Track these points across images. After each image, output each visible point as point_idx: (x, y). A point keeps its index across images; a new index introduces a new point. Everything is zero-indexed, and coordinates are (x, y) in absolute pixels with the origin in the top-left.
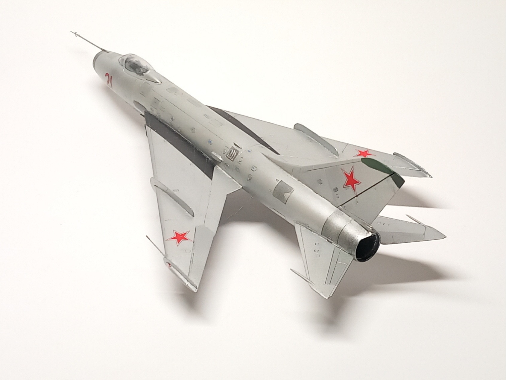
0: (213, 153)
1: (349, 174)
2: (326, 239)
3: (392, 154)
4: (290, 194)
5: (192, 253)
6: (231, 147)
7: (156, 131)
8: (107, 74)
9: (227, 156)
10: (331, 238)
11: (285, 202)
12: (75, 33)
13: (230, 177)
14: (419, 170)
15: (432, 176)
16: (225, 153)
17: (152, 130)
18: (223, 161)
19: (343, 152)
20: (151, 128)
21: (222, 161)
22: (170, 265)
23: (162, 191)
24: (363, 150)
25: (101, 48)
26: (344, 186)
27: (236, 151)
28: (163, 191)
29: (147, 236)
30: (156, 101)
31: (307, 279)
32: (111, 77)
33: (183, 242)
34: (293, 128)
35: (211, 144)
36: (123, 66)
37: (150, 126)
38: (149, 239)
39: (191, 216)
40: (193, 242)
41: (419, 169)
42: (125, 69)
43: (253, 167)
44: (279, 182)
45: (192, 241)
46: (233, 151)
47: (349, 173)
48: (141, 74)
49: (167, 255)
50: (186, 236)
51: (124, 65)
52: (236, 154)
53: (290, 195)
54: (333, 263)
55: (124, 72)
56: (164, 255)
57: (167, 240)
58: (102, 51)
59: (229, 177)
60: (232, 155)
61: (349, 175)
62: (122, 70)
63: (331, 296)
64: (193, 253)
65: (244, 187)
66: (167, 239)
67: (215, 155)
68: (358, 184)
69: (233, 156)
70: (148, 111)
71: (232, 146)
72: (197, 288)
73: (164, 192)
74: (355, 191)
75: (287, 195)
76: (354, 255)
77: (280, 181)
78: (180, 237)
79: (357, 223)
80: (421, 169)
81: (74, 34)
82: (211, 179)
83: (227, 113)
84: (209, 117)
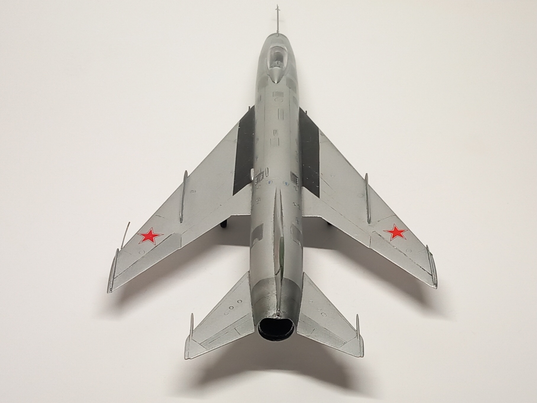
0: (252, 170)
6: (263, 171)
9: (256, 178)
11: (251, 247)
12: (278, 8)
14: (431, 274)
15: (438, 288)
16: (256, 174)
17: (238, 125)
18: (253, 181)
19: (379, 221)
24: (399, 228)
27: (262, 177)
29: (129, 223)
30: (259, 99)
33: (148, 241)
35: (256, 161)
39: (180, 222)
40: (155, 246)
44: (261, 224)
50: (156, 238)
54: (231, 328)
57: (137, 234)
69: (259, 181)
75: (256, 240)
78: (149, 236)
79: (275, 300)
82: (234, 194)
83: (320, 135)
84: (277, 133)
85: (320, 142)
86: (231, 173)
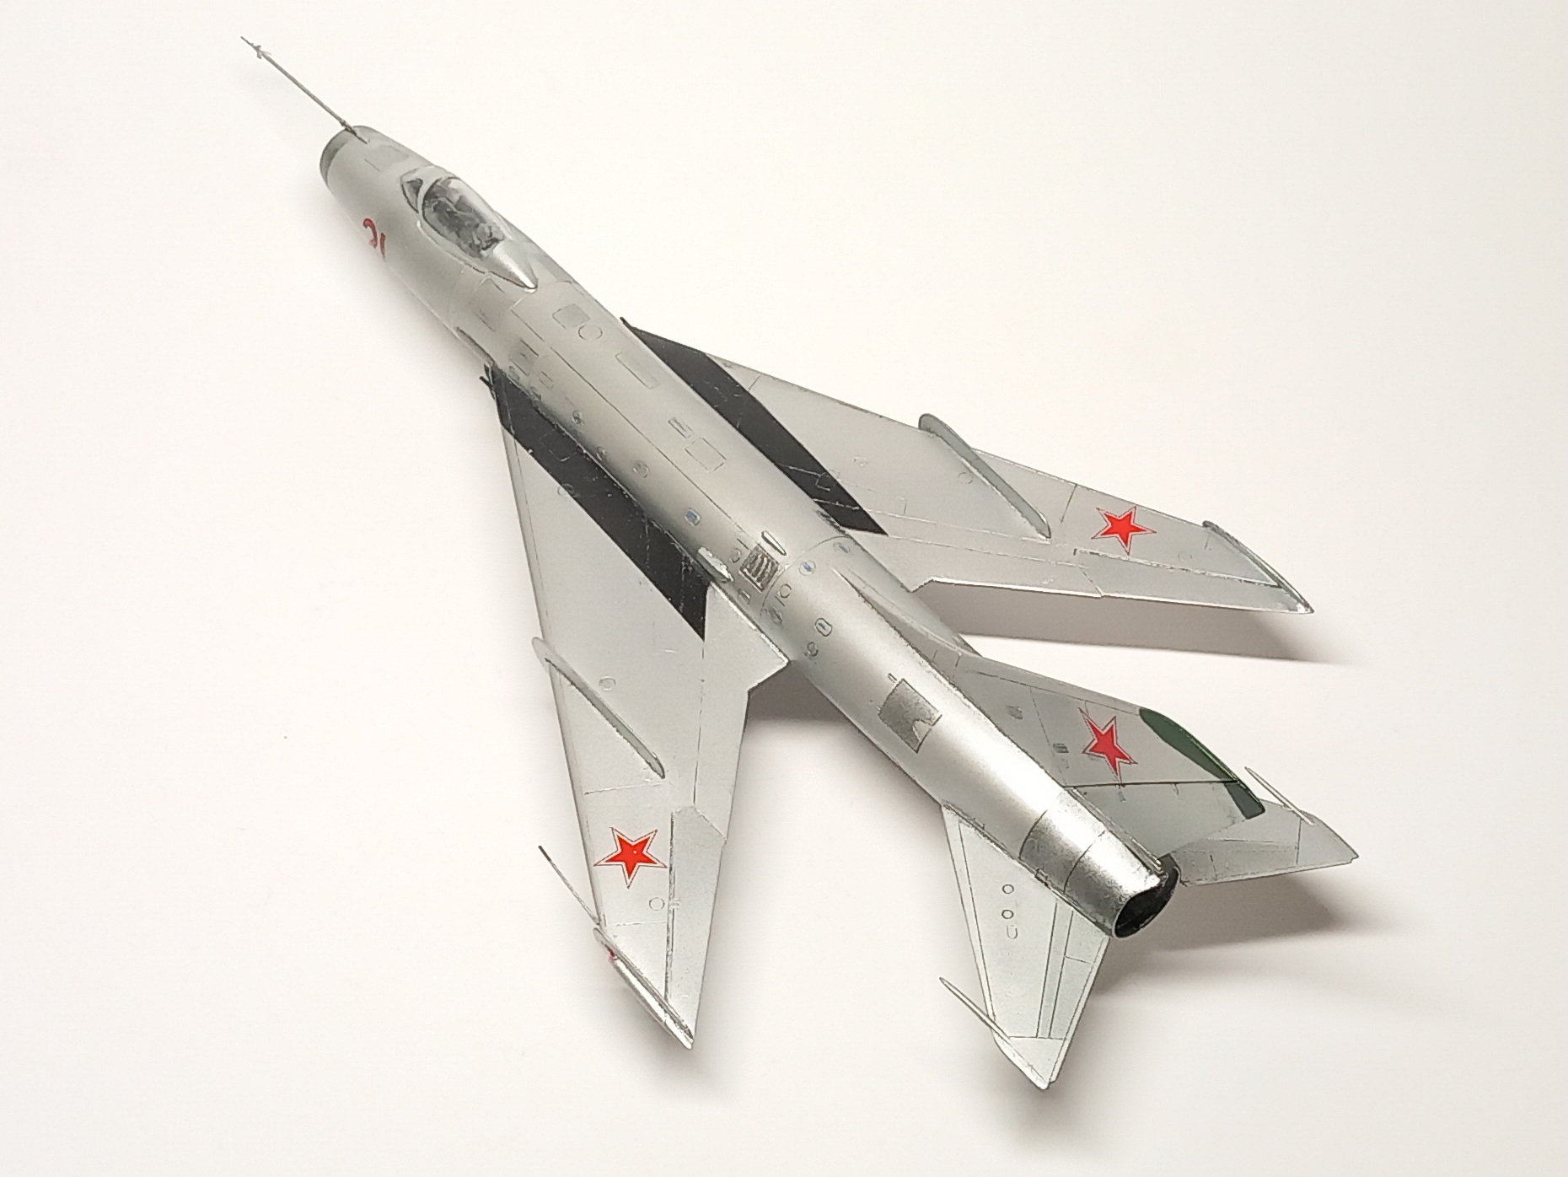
0: (702, 551)
1: (1103, 730)
2: (1033, 873)
3: (1201, 524)
4: (930, 727)
5: (669, 911)
6: (755, 545)
7: (530, 451)
8: (368, 223)
9: (745, 570)
10: (1045, 875)
11: (916, 749)
12: (257, 48)
13: (754, 627)
14: (1275, 584)
15: (1313, 608)
16: (739, 559)
17: (518, 445)
18: (732, 580)
19: (1062, 521)
20: (515, 437)
21: (729, 580)
22: (612, 954)
23: (569, 683)
24: (1119, 513)
25: (343, 118)
26: (1086, 749)
27: (768, 561)
28: (573, 683)
29: (540, 847)
30: (525, 352)
31: (988, 1016)
32: (383, 236)
33: (642, 870)
34: (917, 426)
35: (696, 525)
36: (417, 211)
37: (513, 431)
38: (549, 859)
39: (658, 777)
40: (668, 870)
41: (1275, 581)
42: (424, 222)
43: (822, 622)
44: (897, 683)
45: (666, 867)
46: (759, 560)
47: (1102, 728)
48: (476, 250)
49: (602, 917)
50: (650, 851)
51: (421, 212)
52: (769, 570)
53: (930, 730)
54: (1056, 960)
55: (421, 229)
56: (594, 919)
57: (595, 865)
58: (343, 128)
59: (750, 627)
60: (758, 570)
61: (1103, 733)
62: (416, 224)
63: (1053, 1079)
64: (671, 909)
65: (794, 661)
66: (596, 862)
67: (707, 558)
68: (1128, 762)
69: (763, 573)
70: (501, 371)
71: (759, 542)
72: (691, 1037)
73: (574, 687)
74: (1115, 770)
75: (920, 728)
76: (1111, 930)
77: (899, 680)
78: (632, 855)
79: (1121, 843)
80: (1281, 585)
81: (255, 52)
82: (702, 637)
83: (727, 370)
84: (685, 428)
85: (747, 389)
86: (640, 583)
